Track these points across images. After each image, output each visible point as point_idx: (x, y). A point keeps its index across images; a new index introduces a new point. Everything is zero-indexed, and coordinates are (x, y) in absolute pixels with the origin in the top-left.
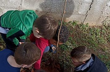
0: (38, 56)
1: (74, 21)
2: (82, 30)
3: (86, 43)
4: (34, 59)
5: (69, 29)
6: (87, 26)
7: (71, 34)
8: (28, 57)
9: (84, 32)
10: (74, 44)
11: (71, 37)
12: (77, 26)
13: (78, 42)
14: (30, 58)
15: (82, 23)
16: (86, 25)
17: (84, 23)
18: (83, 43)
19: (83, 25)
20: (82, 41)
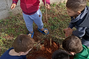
0: (32, 44)
1: (53, 3)
2: (62, 8)
3: (69, 17)
4: (29, 46)
5: (52, 11)
6: (65, 4)
7: (55, 14)
8: (23, 45)
9: (64, 10)
10: (60, 22)
11: (56, 16)
12: (57, 6)
13: (62, 19)
14: (25, 46)
15: (60, 2)
16: (63, 3)
17: (62, 2)
18: (66, 18)
19: (61, 4)
20: (65, 17)
